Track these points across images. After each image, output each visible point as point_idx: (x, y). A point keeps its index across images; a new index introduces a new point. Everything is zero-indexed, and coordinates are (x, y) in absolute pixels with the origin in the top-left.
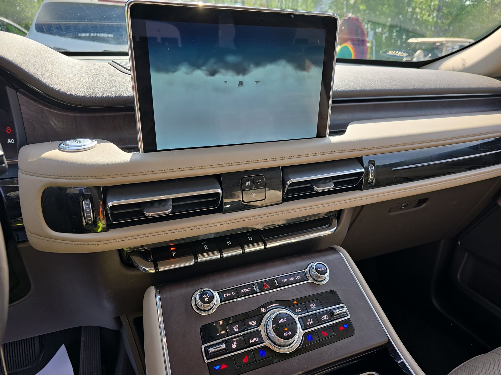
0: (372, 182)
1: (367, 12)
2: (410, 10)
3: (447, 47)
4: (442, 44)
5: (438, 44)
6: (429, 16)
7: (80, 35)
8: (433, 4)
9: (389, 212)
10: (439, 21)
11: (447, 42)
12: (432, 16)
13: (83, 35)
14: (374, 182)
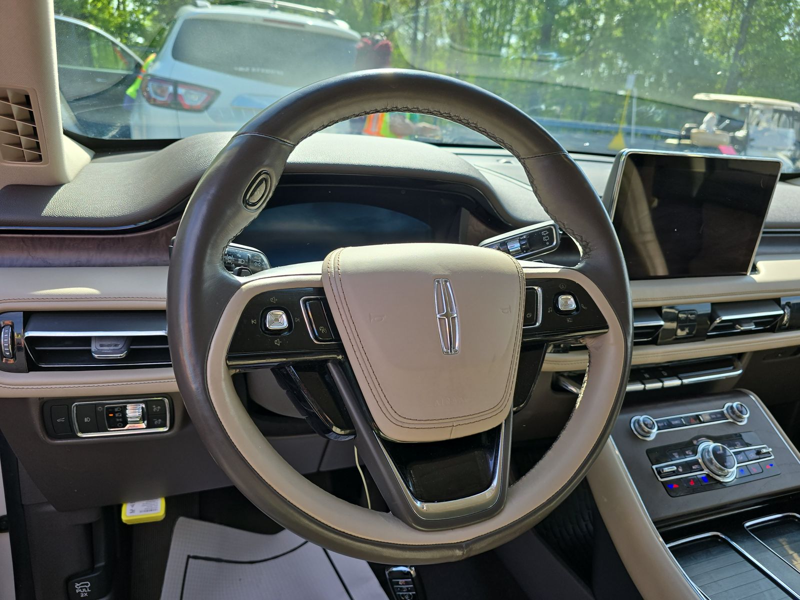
0: (785, 325)
1: (624, 42)
2: (691, 41)
3: (755, 110)
4: (749, 106)
5: (743, 106)
6: (723, 53)
7: (236, 69)
8: (729, 35)
9: (764, 359)
10: (737, 63)
11: (756, 103)
12: (726, 55)
13: (241, 69)
14: (787, 325)
